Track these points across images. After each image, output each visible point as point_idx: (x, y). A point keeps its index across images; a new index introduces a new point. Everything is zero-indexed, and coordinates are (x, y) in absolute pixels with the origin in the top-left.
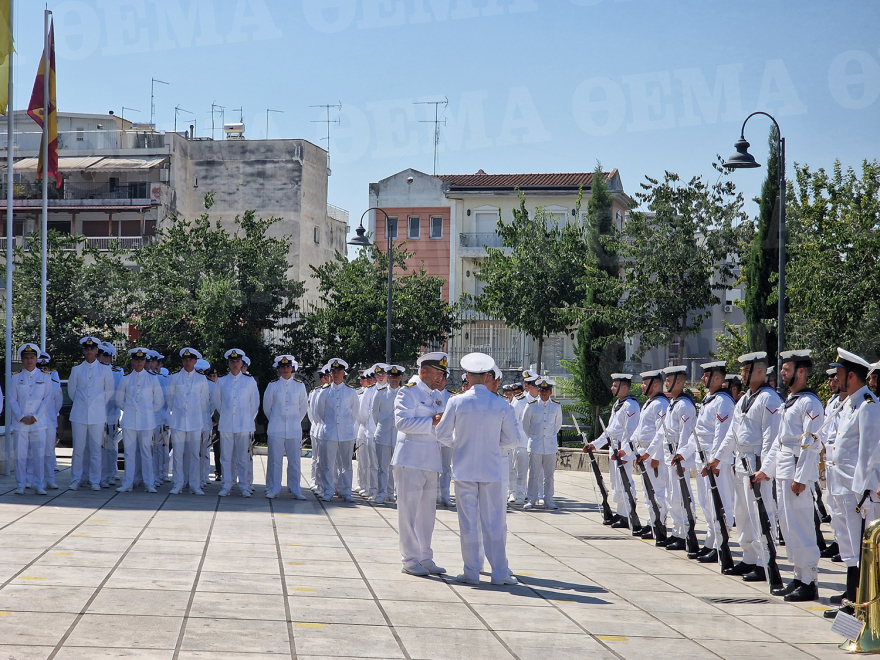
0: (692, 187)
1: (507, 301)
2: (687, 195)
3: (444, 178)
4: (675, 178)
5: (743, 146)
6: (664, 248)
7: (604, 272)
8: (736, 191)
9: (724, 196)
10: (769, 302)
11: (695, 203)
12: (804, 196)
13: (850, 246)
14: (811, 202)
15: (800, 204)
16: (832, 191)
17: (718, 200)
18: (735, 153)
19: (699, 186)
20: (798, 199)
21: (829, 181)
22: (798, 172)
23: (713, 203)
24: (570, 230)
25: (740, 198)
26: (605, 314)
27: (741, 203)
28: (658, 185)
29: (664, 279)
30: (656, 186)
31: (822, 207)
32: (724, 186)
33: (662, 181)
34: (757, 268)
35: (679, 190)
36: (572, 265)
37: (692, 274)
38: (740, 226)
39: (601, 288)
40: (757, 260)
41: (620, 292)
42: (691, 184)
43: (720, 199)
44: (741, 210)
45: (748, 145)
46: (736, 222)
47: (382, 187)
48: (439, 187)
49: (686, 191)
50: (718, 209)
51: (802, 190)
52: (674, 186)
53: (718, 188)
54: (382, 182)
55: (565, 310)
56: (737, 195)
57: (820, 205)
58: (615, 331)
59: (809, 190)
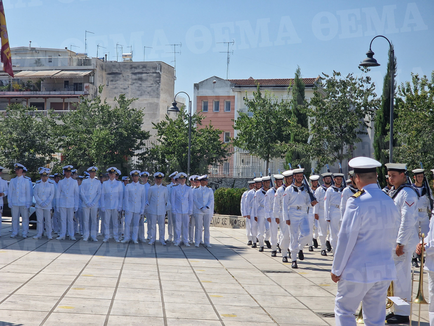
0: (348, 79)
1: (249, 141)
2: (344, 84)
3: (232, 81)
4: (338, 74)
5: (370, 54)
6: (331, 111)
7: (300, 125)
8: (371, 82)
9: (365, 84)
10: (386, 140)
11: (349, 88)
12: (416, 90)
13: (431, 110)
14: (419, 93)
15: (414, 94)
16: (430, 87)
17: (361, 86)
18: (366, 58)
19: (352, 79)
20: (413, 91)
21: (429, 82)
22: (413, 77)
23: (359, 88)
24: (284, 103)
25: (373, 85)
26: (300, 148)
27: (373, 88)
28: (329, 78)
29: (331, 128)
30: (328, 79)
31: (425, 96)
32: (365, 78)
33: (331, 76)
34: (380, 122)
35: (340, 81)
36: (284, 122)
37: (347, 126)
38: (372, 101)
39: (297, 133)
40: (381, 118)
41: (308, 135)
42: (347, 77)
43: (362, 86)
44: (373, 92)
45: (373, 54)
46: (370, 98)
47: (200, 86)
48: (229, 85)
49: (344, 81)
50: (361, 91)
51: (415, 87)
52: (338, 78)
53: (361, 80)
54: (200, 83)
55: (278, 145)
56: (371, 84)
57: (424, 94)
58: (304, 156)
59: (418, 87)
